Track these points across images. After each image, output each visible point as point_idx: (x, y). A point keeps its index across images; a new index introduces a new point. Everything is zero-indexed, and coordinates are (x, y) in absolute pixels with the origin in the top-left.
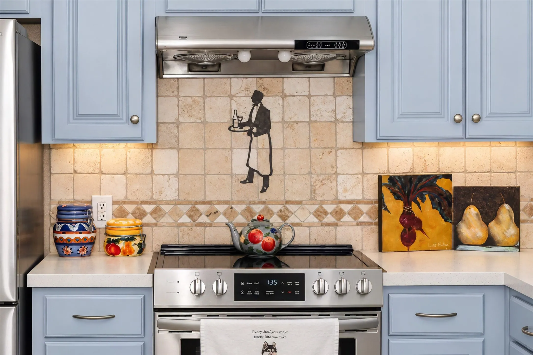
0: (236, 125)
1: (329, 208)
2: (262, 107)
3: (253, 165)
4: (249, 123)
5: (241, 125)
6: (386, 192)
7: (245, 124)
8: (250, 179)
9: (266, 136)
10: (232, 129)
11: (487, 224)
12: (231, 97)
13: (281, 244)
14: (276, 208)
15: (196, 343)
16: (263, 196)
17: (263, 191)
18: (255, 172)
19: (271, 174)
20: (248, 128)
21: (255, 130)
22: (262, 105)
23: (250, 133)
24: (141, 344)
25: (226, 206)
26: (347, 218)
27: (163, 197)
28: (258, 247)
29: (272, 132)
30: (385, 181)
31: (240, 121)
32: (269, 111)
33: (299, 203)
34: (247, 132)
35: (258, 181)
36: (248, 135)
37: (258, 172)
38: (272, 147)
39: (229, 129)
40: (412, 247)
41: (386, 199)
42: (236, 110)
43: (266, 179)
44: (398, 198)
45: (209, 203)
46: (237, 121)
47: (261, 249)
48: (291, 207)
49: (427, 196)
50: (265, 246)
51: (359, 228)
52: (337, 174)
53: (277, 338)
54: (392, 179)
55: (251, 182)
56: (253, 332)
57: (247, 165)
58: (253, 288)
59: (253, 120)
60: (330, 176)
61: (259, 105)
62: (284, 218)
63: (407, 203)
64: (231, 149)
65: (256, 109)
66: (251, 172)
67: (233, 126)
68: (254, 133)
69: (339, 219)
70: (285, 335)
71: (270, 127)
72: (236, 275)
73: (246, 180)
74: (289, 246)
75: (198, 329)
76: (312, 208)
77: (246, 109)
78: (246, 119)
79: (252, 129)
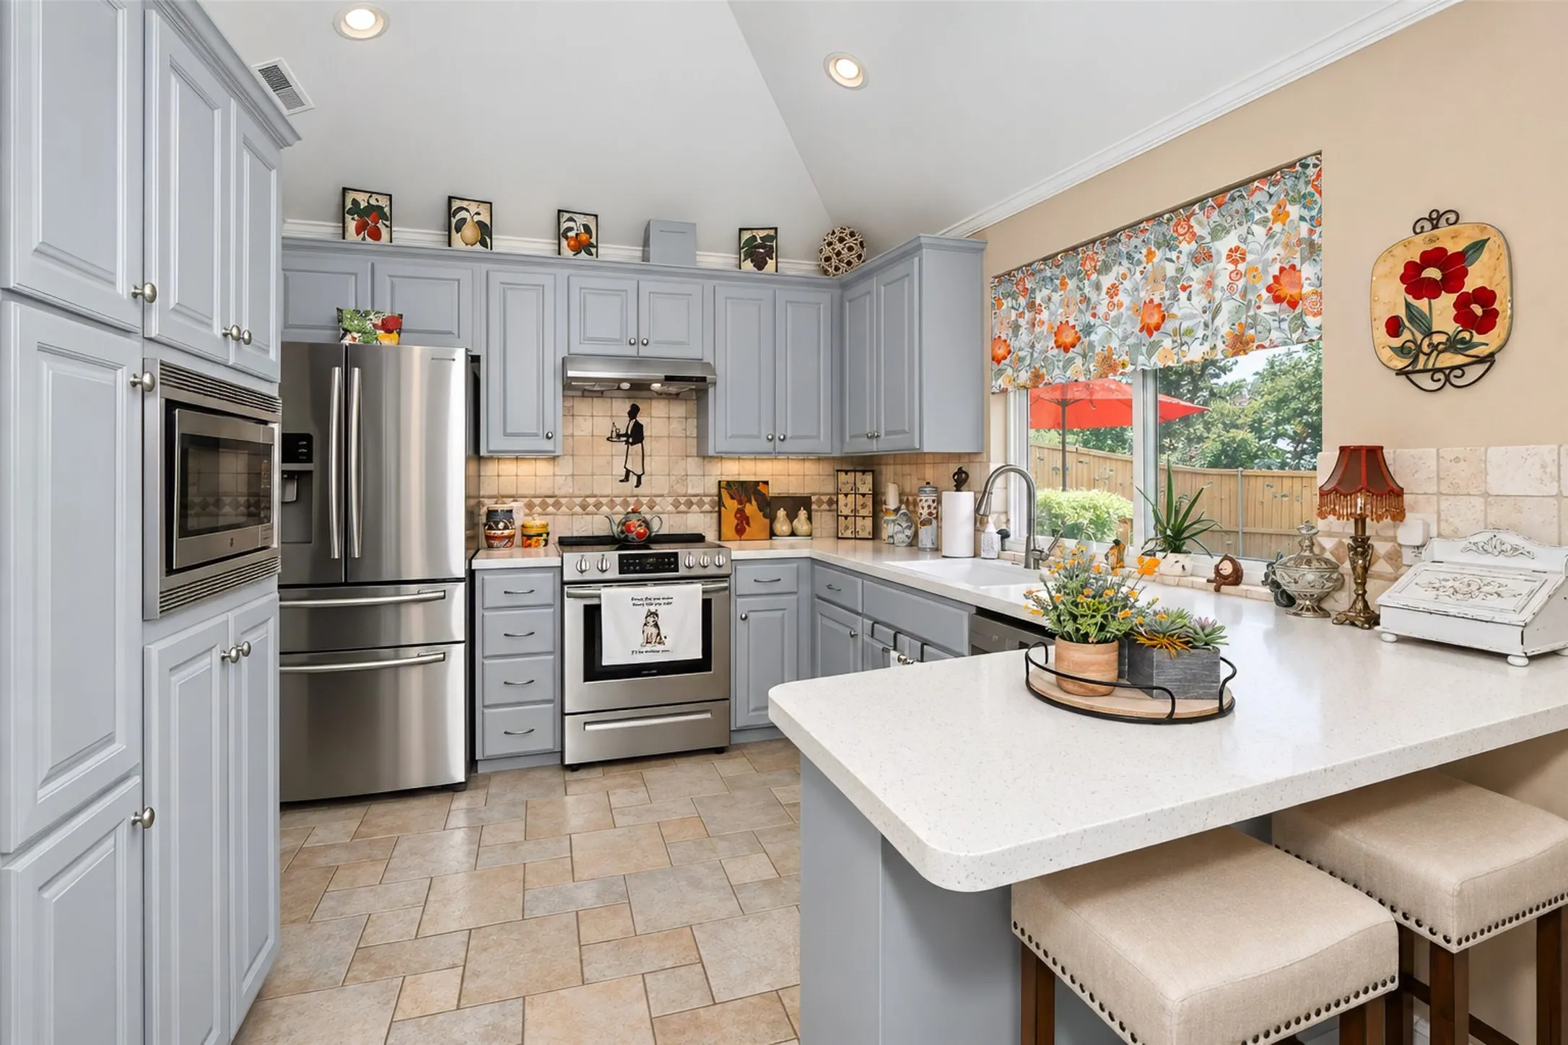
2: (637, 422)
3: (629, 467)
4: (626, 435)
5: (619, 436)
6: (724, 492)
7: (623, 436)
8: (627, 479)
9: (640, 445)
11: (791, 522)
12: (612, 417)
13: (650, 533)
14: (645, 500)
15: (598, 607)
16: (637, 491)
17: (637, 486)
18: (631, 473)
19: (643, 474)
20: (625, 439)
21: (631, 440)
22: (636, 420)
23: (627, 442)
24: (552, 610)
25: (608, 499)
26: (695, 508)
27: (562, 492)
28: (633, 535)
29: (645, 442)
30: (723, 484)
31: (618, 433)
32: (642, 426)
33: (662, 496)
34: (625, 442)
35: (633, 479)
36: (626, 445)
37: (633, 472)
38: (644, 453)
40: (743, 537)
41: (724, 499)
43: (639, 477)
44: (732, 498)
45: (595, 496)
47: (635, 537)
48: (658, 500)
49: (753, 499)
50: (639, 535)
51: (702, 515)
52: (686, 475)
53: (660, 604)
54: (728, 483)
55: (628, 480)
56: (632, 599)
57: (625, 467)
58: (634, 565)
59: (629, 432)
60: (682, 477)
61: (634, 420)
62: (651, 508)
63: (740, 502)
64: (611, 455)
65: (632, 424)
66: (628, 472)
67: (612, 437)
68: (630, 443)
69: (689, 509)
70: (670, 601)
71: (643, 438)
72: (620, 555)
73: (624, 479)
74: (656, 535)
75: (599, 597)
76: (670, 500)
77: (624, 424)
78: (623, 432)
79: (628, 439)
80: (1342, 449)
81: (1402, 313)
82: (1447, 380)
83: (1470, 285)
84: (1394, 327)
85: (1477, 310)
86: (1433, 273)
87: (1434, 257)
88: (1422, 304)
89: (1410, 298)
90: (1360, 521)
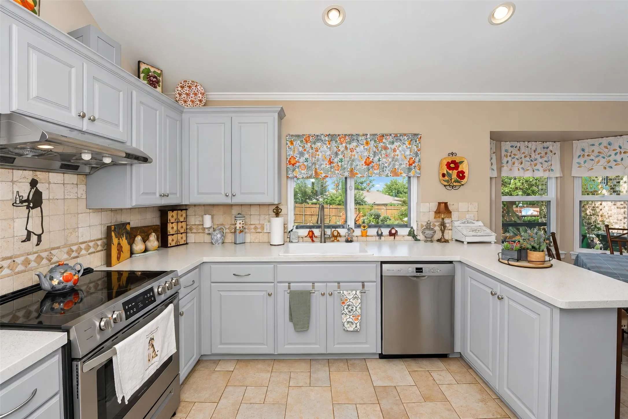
0: (18, 202)
1: (74, 248)
2: (37, 190)
3: (30, 228)
4: (27, 201)
5: (22, 202)
6: (113, 234)
7: (25, 201)
8: (28, 238)
9: (39, 209)
10: (15, 204)
11: (145, 243)
12: (13, 182)
14: (44, 255)
17: (38, 245)
18: (32, 233)
19: (42, 233)
20: (26, 204)
21: (31, 205)
22: (37, 188)
23: (28, 207)
25: (9, 261)
26: (83, 252)
29: (43, 206)
30: (112, 228)
31: (21, 199)
32: (42, 192)
33: (58, 248)
34: (26, 207)
35: (34, 238)
36: (27, 209)
37: (33, 233)
38: (43, 215)
39: (13, 205)
42: (18, 192)
43: (39, 236)
46: (19, 199)
48: (54, 252)
52: (78, 228)
55: (29, 240)
57: (26, 229)
59: (30, 198)
60: (75, 229)
61: (35, 188)
62: (50, 260)
64: (13, 219)
65: (33, 191)
66: (29, 233)
67: (16, 203)
68: (31, 207)
69: (79, 254)
71: (41, 203)
73: (26, 239)
76: (66, 250)
77: (25, 191)
78: (25, 198)
79: (29, 204)
80: (438, 203)
81: (445, 173)
82: (453, 188)
83: (460, 169)
84: (444, 175)
85: (461, 175)
86: (452, 165)
87: (453, 162)
88: (450, 172)
89: (448, 170)
90: (443, 219)
